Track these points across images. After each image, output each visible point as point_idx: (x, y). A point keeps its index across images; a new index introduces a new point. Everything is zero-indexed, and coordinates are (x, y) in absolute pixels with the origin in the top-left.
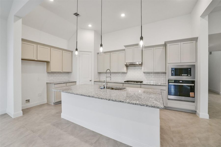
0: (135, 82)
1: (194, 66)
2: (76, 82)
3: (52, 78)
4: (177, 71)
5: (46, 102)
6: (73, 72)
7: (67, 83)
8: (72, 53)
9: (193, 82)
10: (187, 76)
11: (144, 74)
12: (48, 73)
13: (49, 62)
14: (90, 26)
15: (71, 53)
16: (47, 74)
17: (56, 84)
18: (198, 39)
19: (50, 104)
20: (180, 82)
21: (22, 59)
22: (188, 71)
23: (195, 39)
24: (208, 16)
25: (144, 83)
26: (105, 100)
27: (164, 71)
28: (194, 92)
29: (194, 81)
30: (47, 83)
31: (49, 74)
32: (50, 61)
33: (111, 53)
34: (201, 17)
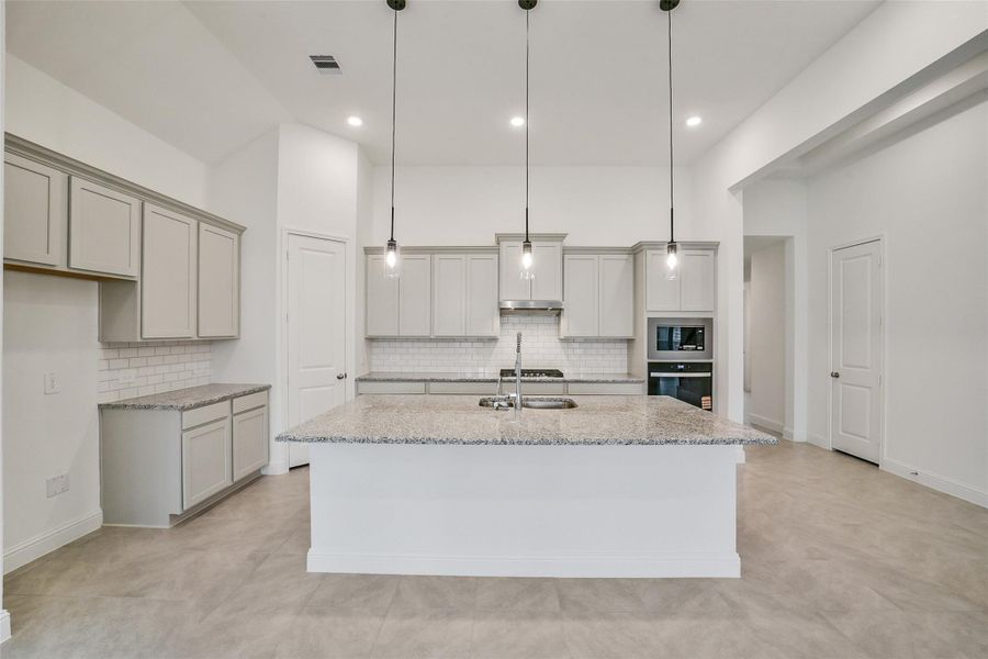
0: (535, 375)
1: (710, 321)
2: (267, 388)
3: (133, 372)
4: (664, 336)
5: (97, 524)
6: (242, 336)
7: (236, 396)
8: (240, 235)
9: (708, 367)
10: (696, 349)
11: (559, 345)
12: (108, 343)
13: (135, 282)
14: (355, 121)
15: (235, 236)
16: (102, 351)
17: (188, 409)
18: (720, 247)
19: (139, 529)
20: (679, 367)
21: (7, 267)
22: (695, 335)
23: (712, 247)
24: (741, 192)
25: (566, 377)
26: (615, 446)
27: (630, 334)
28: (711, 395)
29: (711, 364)
30: (101, 407)
31: (113, 354)
32: (138, 279)
33: (437, 256)
34: (729, 189)
